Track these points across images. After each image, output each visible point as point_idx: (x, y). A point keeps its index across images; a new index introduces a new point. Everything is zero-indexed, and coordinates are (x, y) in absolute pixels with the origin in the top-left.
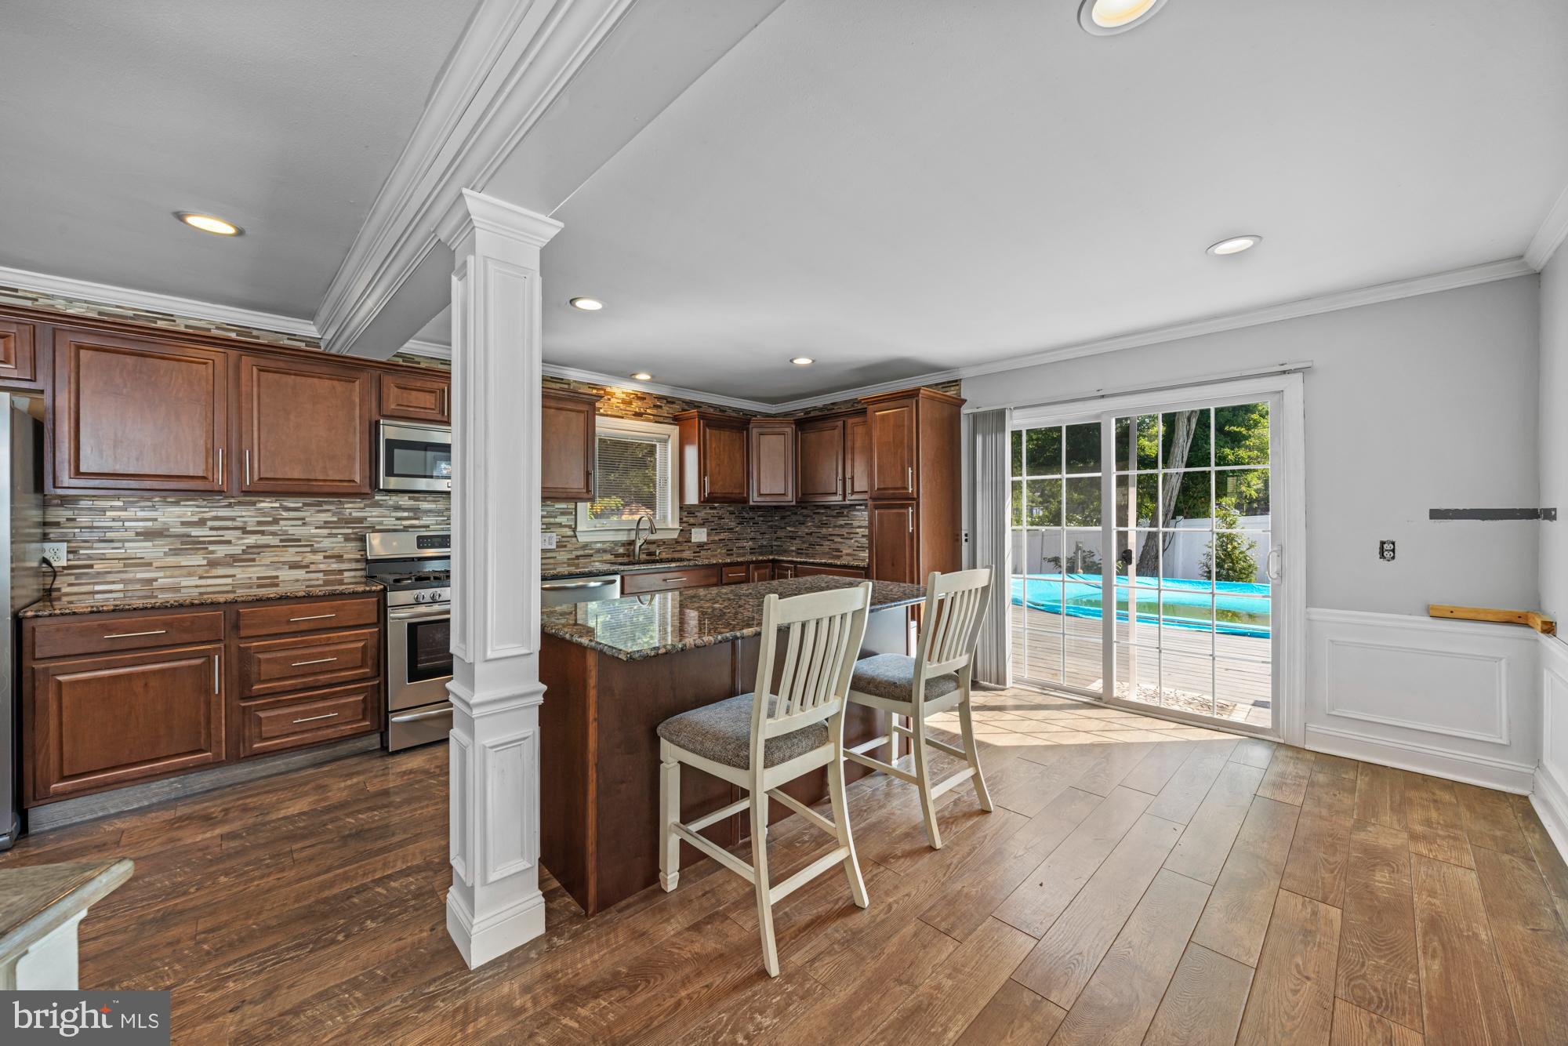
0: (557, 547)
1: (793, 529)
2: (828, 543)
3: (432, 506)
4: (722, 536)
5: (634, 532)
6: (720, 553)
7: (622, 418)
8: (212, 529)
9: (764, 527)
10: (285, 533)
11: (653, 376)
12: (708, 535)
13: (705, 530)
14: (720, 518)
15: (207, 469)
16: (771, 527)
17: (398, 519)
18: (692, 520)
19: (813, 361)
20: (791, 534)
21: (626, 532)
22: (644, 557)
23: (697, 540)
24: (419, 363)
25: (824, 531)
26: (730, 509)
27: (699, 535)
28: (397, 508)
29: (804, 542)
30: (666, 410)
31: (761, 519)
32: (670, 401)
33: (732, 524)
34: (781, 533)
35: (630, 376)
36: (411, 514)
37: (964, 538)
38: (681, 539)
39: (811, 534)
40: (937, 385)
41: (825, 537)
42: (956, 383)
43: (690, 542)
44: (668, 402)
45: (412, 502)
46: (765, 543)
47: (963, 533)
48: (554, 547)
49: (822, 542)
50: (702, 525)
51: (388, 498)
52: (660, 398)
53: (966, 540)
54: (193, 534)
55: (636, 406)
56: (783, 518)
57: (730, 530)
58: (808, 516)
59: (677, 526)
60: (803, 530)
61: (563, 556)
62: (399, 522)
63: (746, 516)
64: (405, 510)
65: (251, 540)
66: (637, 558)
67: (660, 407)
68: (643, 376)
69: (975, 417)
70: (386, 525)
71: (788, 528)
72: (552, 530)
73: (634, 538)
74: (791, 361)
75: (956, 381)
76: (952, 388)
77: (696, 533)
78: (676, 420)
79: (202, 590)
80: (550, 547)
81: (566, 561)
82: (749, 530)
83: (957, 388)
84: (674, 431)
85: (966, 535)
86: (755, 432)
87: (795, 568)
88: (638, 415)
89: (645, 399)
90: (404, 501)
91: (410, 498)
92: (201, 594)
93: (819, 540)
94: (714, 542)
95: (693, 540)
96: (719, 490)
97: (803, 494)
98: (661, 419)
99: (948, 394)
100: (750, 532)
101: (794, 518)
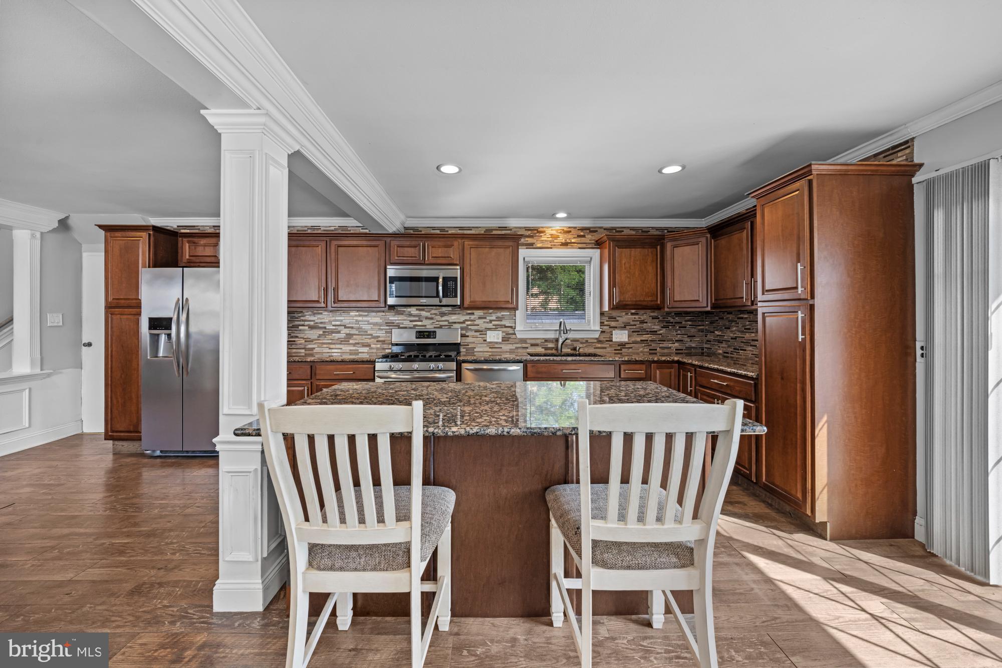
0: (502, 341)
1: (720, 333)
2: (750, 348)
3: (428, 314)
4: (645, 337)
5: (558, 332)
6: (641, 352)
7: (551, 248)
8: (333, 326)
9: (693, 330)
10: (361, 328)
11: (569, 214)
12: (629, 336)
13: (626, 332)
14: (642, 322)
15: (319, 297)
16: (702, 331)
17: (411, 321)
18: (613, 324)
19: (684, 167)
20: (718, 338)
21: (553, 332)
22: (569, 351)
23: (618, 340)
24: (421, 231)
25: (747, 336)
26: (652, 314)
27: (621, 336)
28: (410, 315)
29: (729, 346)
30: (589, 238)
31: (690, 323)
32: (591, 230)
33: (657, 328)
34: (710, 337)
35: (552, 217)
36: (417, 319)
37: (919, 352)
38: (602, 339)
39: (735, 338)
40: (876, 155)
41: (747, 343)
42: (908, 144)
43: (612, 341)
44: (591, 232)
45: (418, 312)
46: (693, 345)
47: (918, 345)
48: (500, 340)
49: (745, 347)
50: (624, 327)
51: (406, 309)
52: (583, 229)
53: (922, 355)
54: (327, 328)
55: (562, 239)
56: (712, 323)
57: (654, 332)
58: (732, 321)
59: (598, 327)
60: (729, 335)
61: (506, 347)
62: (411, 323)
63: (672, 320)
64: (414, 316)
65: (347, 331)
66: (559, 352)
67: (584, 236)
68: (561, 215)
69: (930, 185)
70: (405, 325)
71: (717, 333)
72: (499, 329)
73: (558, 337)
74: (660, 171)
75: (907, 142)
76: (900, 154)
77: (616, 334)
78: (599, 244)
79: (330, 354)
80: (498, 341)
81: (508, 350)
82: (675, 333)
83: (907, 151)
84: (595, 254)
85: (922, 348)
86: (669, 246)
87: (695, 370)
88: (565, 244)
89: (570, 232)
90: (413, 311)
91: (417, 309)
92: (330, 356)
93: (742, 345)
94: (635, 342)
95: (614, 340)
96: (629, 298)
97: (716, 300)
98: (584, 246)
99: (894, 162)
100: (674, 334)
101: (721, 323)
